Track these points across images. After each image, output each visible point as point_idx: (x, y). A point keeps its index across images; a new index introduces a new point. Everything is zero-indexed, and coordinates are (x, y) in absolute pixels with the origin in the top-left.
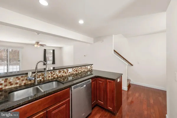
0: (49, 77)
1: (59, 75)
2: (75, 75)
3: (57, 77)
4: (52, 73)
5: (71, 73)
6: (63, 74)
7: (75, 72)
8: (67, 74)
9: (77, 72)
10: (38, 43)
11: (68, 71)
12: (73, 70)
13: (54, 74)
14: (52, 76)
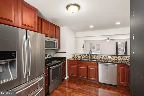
0: (96, 58)
1: (101, 58)
2: (114, 61)
3: (100, 59)
4: (97, 56)
5: (110, 58)
6: (104, 58)
7: (114, 59)
8: (107, 59)
9: (117, 59)
10: (108, 39)
11: (108, 57)
12: (112, 57)
13: (98, 57)
14: (97, 58)
